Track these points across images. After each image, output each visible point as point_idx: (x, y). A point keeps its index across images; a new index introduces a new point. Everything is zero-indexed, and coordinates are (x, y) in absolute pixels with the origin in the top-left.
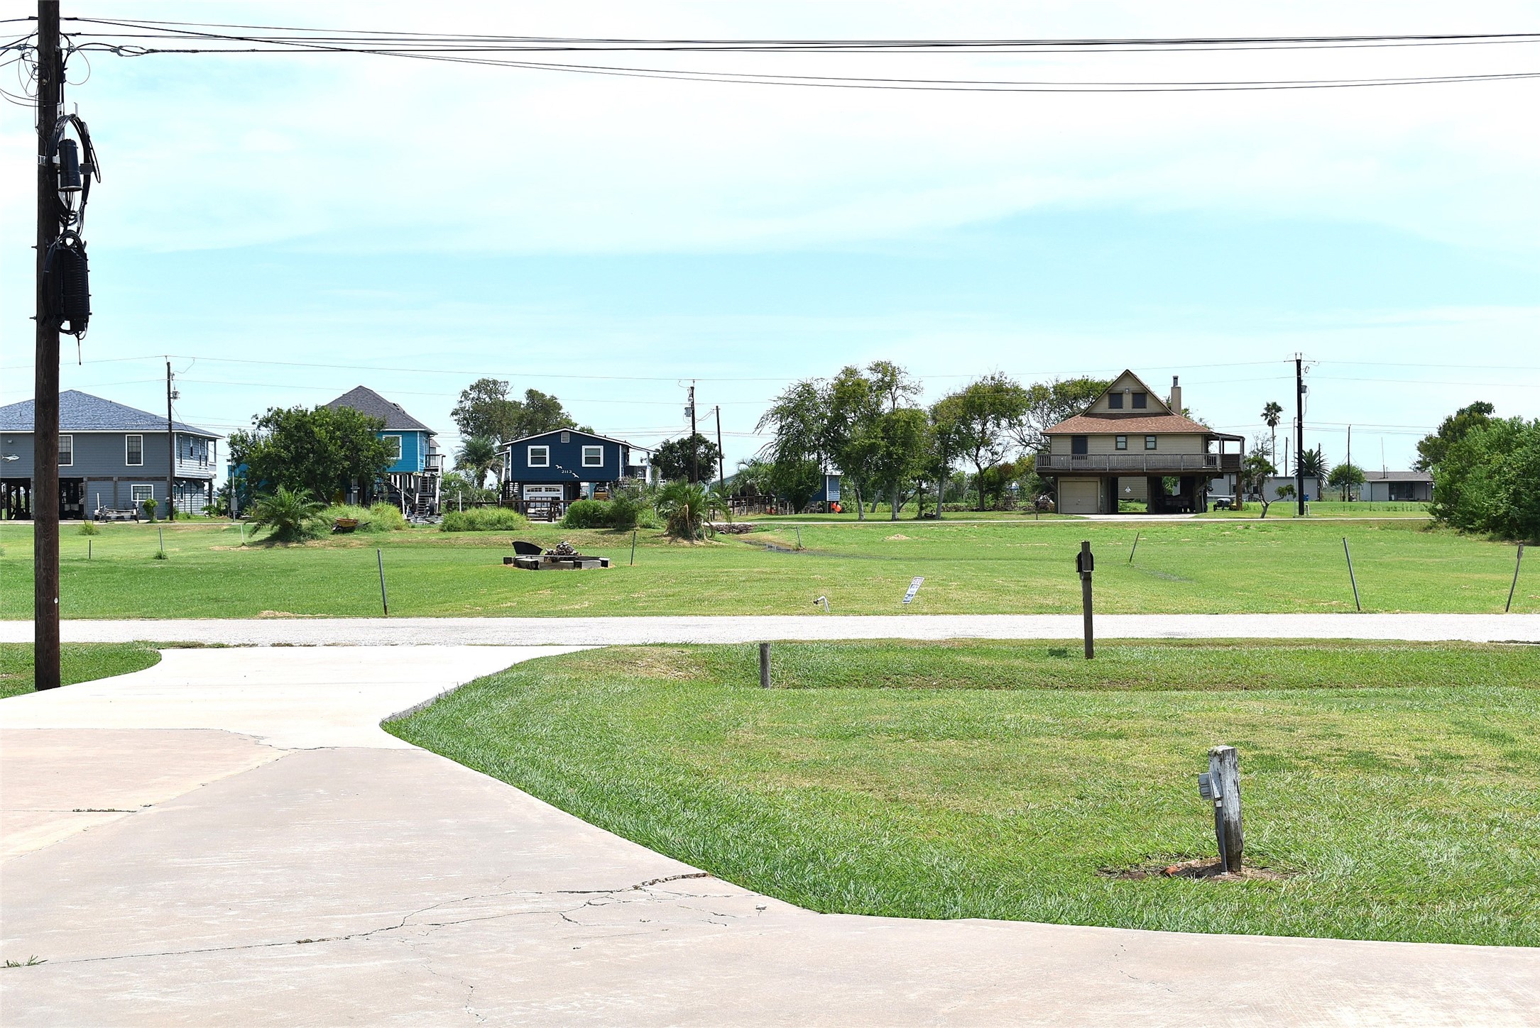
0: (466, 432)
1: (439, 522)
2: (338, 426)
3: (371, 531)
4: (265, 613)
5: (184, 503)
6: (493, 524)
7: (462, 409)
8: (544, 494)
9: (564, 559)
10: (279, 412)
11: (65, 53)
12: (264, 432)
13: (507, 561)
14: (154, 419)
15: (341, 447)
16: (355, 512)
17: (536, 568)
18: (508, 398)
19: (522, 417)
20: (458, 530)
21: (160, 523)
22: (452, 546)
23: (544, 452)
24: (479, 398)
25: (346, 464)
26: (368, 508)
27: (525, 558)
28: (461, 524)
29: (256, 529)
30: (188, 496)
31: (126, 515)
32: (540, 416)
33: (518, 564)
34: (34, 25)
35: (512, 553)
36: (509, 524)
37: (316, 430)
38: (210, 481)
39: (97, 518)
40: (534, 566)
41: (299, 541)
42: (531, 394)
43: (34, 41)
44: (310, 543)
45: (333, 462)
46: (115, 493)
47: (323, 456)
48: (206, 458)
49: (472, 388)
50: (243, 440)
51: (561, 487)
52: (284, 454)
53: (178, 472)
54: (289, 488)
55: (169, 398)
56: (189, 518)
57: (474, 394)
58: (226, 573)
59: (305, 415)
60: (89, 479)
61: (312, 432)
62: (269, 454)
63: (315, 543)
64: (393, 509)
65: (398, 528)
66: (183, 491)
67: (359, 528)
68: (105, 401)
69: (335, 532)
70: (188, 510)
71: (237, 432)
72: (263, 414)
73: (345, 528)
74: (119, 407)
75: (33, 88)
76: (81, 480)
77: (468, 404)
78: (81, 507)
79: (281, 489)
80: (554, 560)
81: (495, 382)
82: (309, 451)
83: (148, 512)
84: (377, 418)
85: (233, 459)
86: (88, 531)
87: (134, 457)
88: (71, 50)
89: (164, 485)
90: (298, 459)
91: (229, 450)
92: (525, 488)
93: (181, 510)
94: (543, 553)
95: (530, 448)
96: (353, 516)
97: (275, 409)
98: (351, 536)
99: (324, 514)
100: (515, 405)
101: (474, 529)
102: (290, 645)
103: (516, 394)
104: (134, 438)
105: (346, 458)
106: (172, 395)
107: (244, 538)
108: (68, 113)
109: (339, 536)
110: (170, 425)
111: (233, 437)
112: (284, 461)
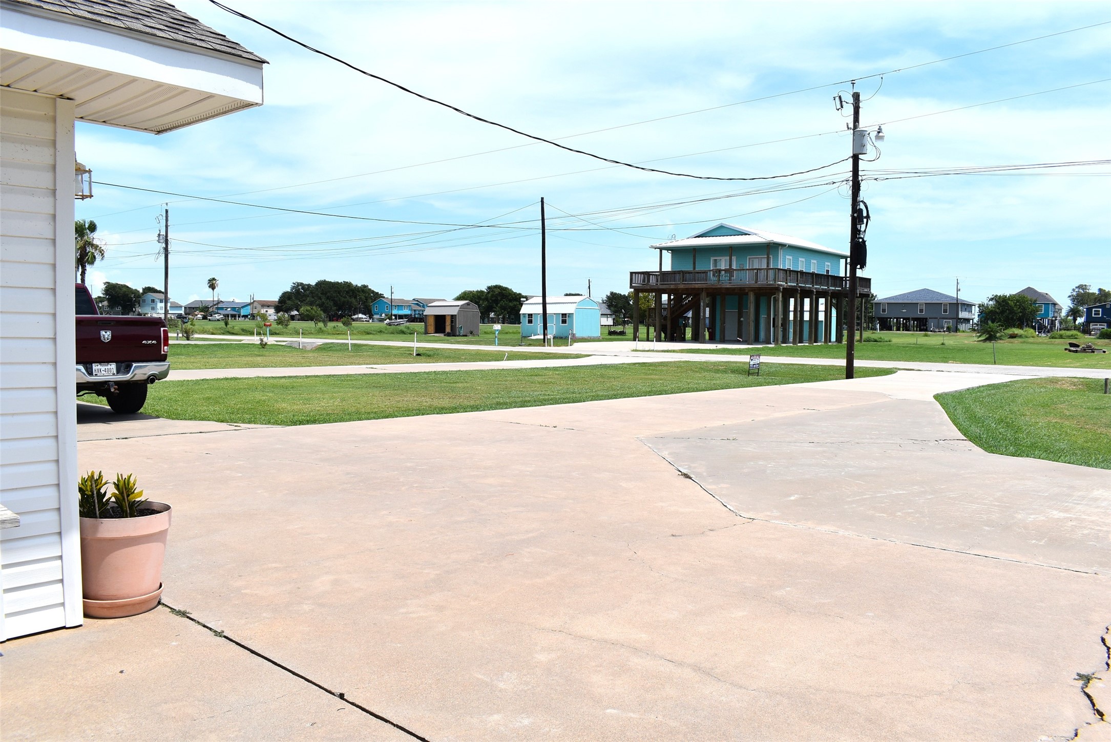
0: (1074, 304)
1: (1049, 335)
2: (1018, 301)
3: (1023, 338)
4: (950, 362)
5: (962, 327)
6: (1069, 337)
7: (1072, 295)
8: (1098, 327)
9: (1089, 349)
10: (996, 296)
11: (860, 181)
12: (991, 303)
13: (1066, 349)
14: (952, 298)
15: (1019, 308)
16: (1017, 331)
17: (1077, 352)
18: (1091, 291)
19: (1096, 298)
20: (1056, 338)
21: (952, 333)
22: (1053, 344)
23: (1099, 311)
24: (1079, 291)
25: (1021, 314)
26: (1023, 329)
27: (1072, 349)
28: (1057, 336)
29: (980, 336)
30: (964, 324)
31: (942, 330)
32: (1103, 298)
33: (1070, 351)
34: (851, 174)
35: (1068, 347)
36: (1076, 337)
37: (1009, 302)
38: (973, 319)
39: (931, 331)
40: (1076, 351)
41: (995, 341)
42: (1100, 290)
43: (851, 179)
44: (998, 341)
45: (1016, 313)
46: (938, 323)
47: (1012, 311)
48: (971, 312)
49: (1076, 288)
50: (983, 306)
51: (1106, 324)
52: (998, 310)
53: (960, 316)
54: (993, 322)
55: (957, 291)
56: (964, 332)
57: (1077, 290)
58: (959, 350)
59: (1006, 297)
60: (930, 318)
61: (1008, 303)
62: (992, 310)
63: (1001, 341)
64: (1032, 330)
65: (1033, 337)
66: (962, 323)
67: (1018, 337)
68: (936, 292)
69: (1009, 338)
70: (964, 329)
71: (981, 303)
72: (991, 297)
73: (1013, 336)
74: (941, 294)
75: (850, 192)
76: (927, 318)
77: (1075, 294)
78: (927, 327)
79: (990, 322)
80: (1085, 350)
81: (1085, 285)
82: (1007, 309)
83: (949, 329)
84: (1034, 298)
85: (980, 312)
86: (926, 335)
87: (945, 311)
88: (862, 180)
89: (955, 320)
90: (1002, 312)
91: (978, 309)
92: (1091, 324)
93: (961, 329)
94: (1081, 347)
95: (1094, 309)
96: (1016, 332)
97: (995, 295)
98: (1015, 339)
99: (1006, 331)
100: (1093, 294)
101: (1062, 338)
102: (943, 371)
103: (1094, 290)
104: (945, 305)
105: (1021, 312)
106: (958, 290)
107: (976, 339)
108: (861, 200)
109: (1011, 339)
110: (957, 300)
111: (980, 305)
112: (997, 313)
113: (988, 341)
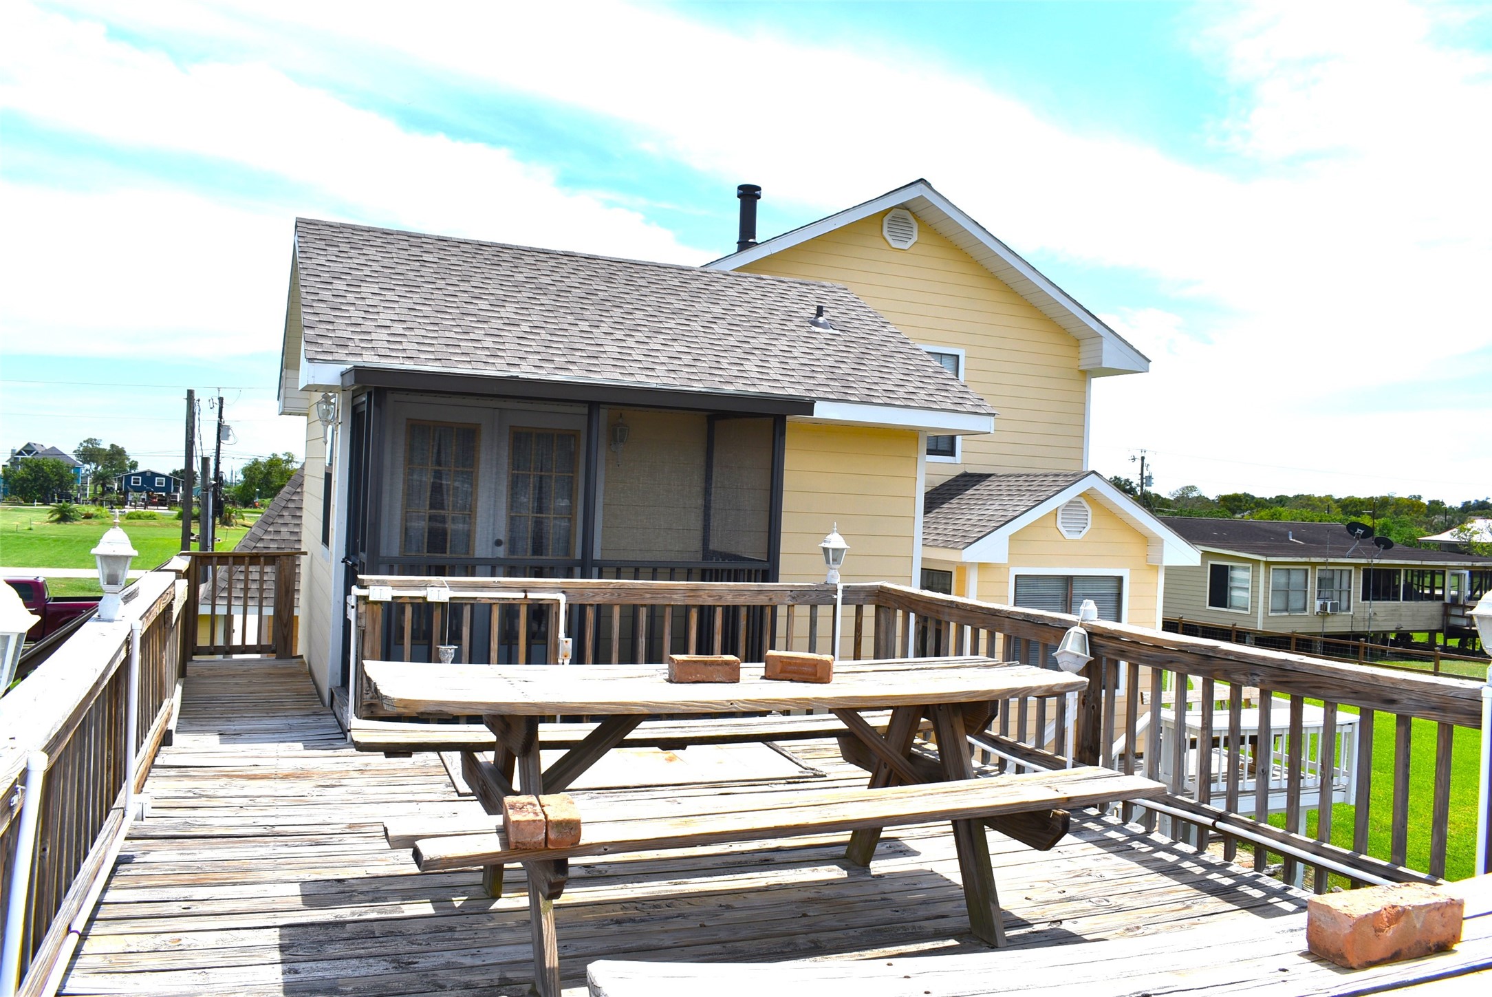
2: (54, 466)
16: (84, 508)
18: (101, 447)
23: (134, 483)
42: (112, 446)
44: (75, 522)
47: (47, 479)
49: (85, 441)
52: (29, 477)
57: (85, 444)
63: (77, 523)
69: (84, 518)
73: (87, 516)
81: (95, 440)
90: (35, 480)
96: (85, 510)
99: (73, 508)
100: (104, 450)
103: (105, 445)
105: (57, 480)
109: (86, 520)
113: (62, 523)
